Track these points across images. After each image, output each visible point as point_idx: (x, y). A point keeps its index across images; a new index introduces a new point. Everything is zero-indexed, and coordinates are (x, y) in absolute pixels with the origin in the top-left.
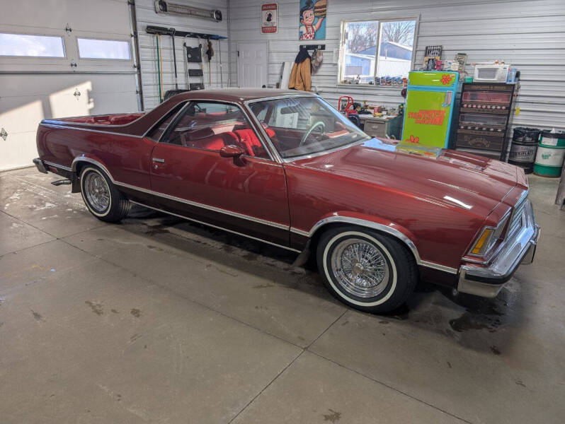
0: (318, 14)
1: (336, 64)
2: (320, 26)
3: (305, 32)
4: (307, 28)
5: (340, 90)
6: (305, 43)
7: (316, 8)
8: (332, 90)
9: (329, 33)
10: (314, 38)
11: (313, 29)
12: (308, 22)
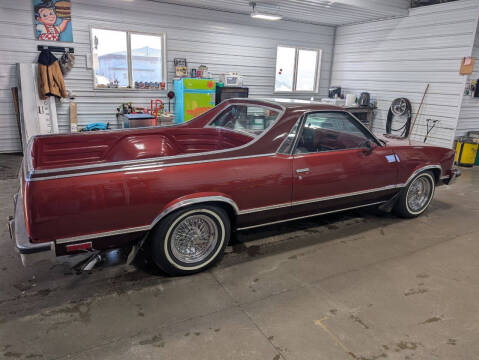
0: (60, 15)
1: (91, 69)
2: (65, 28)
3: (44, 31)
4: (47, 28)
5: (98, 94)
6: (46, 44)
7: (57, 8)
8: (89, 94)
9: (77, 37)
10: (58, 40)
11: (56, 31)
12: (46, 21)
